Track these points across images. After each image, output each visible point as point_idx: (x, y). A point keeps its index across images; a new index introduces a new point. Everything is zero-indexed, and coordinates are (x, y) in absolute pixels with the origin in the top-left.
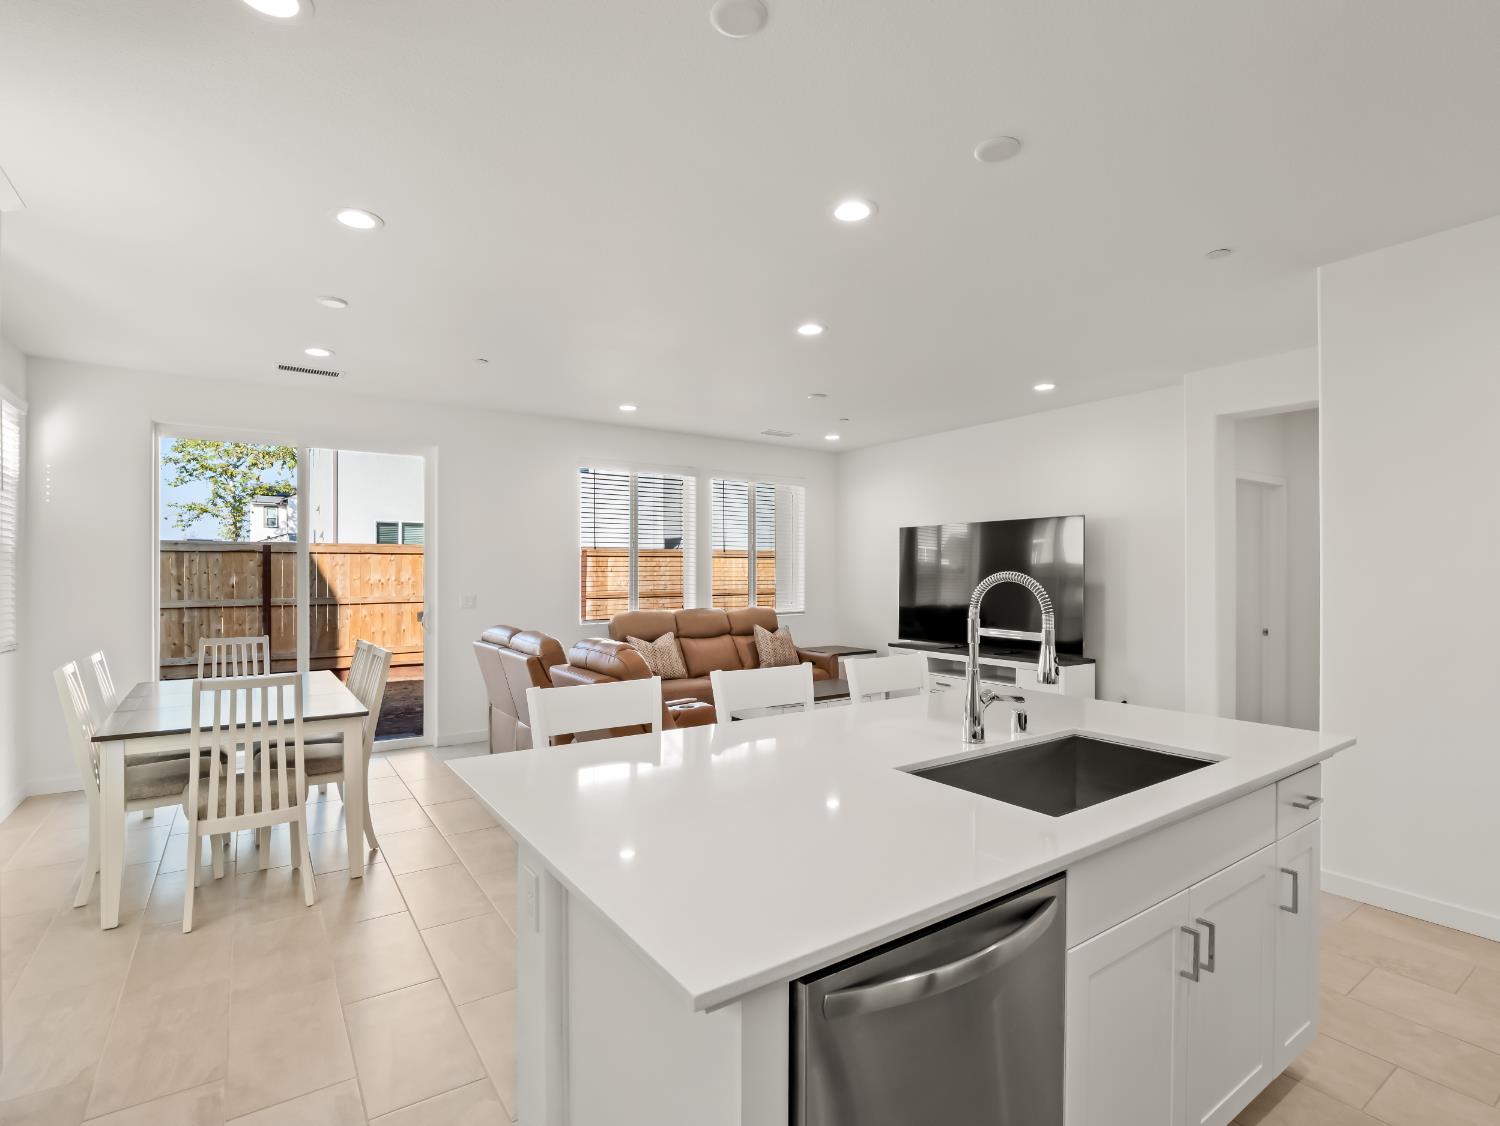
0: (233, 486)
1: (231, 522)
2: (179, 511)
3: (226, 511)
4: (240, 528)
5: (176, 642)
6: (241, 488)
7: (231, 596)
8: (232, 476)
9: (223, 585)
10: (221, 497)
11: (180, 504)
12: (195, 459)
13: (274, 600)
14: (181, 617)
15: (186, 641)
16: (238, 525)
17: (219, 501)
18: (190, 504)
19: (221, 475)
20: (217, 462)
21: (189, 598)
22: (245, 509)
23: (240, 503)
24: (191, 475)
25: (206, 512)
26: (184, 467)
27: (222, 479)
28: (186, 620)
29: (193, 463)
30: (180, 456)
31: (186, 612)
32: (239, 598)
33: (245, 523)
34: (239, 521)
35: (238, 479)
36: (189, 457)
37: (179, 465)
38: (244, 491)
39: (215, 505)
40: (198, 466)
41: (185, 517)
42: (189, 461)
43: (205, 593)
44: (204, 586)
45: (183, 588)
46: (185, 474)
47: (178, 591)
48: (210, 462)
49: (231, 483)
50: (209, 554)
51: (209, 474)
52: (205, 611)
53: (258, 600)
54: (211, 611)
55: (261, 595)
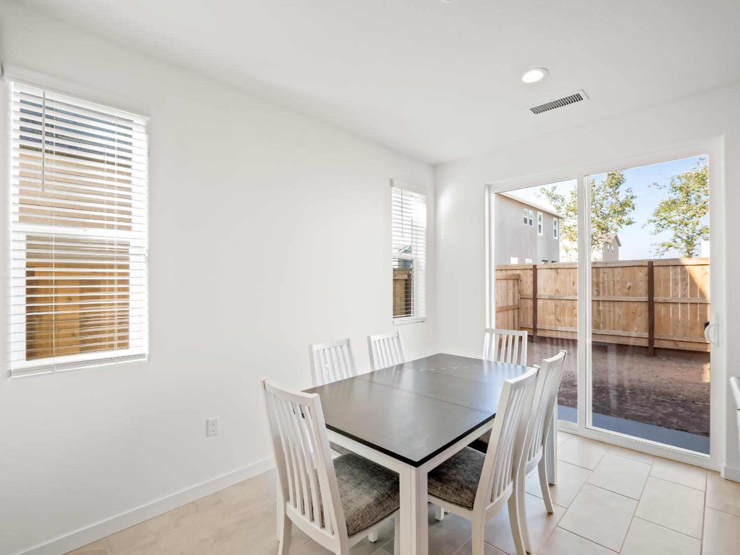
0: (687, 231)
1: (686, 250)
2: (657, 247)
3: (683, 245)
4: (691, 254)
5: (596, 320)
6: (691, 231)
7: (628, 295)
8: (686, 225)
9: (623, 287)
10: (679, 237)
11: (657, 243)
12: (665, 219)
13: (656, 298)
14: (599, 306)
15: (601, 320)
16: (690, 252)
17: (678, 240)
18: (662, 242)
19: (680, 225)
20: (677, 218)
21: (603, 295)
22: (695, 243)
23: (692, 240)
24: (663, 227)
25: (671, 246)
26: (659, 224)
27: (681, 227)
28: (601, 308)
29: (664, 221)
30: (656, 218)
31: (601, 302)
32: (632, 296)
33: (694, 251)
34: (691, 250)
35: (690, 225)
36: (661, 218)
37: (656, 223)
38: (693, 232)
39: (676, 242)
40: (667, 222)
41: (661, 250)
42: (661, 220)
43: (612, 292)
44: (611, 288)
45: (600, 289)
46: (660, 227)
47: (597, 291)
48: (673, 219)
49: (686, 229)
50: (614, 269)
51: (673, 225)
52: (612, 303)
53: (645, 298)
54: (616, 303)
55: (647, 295)
